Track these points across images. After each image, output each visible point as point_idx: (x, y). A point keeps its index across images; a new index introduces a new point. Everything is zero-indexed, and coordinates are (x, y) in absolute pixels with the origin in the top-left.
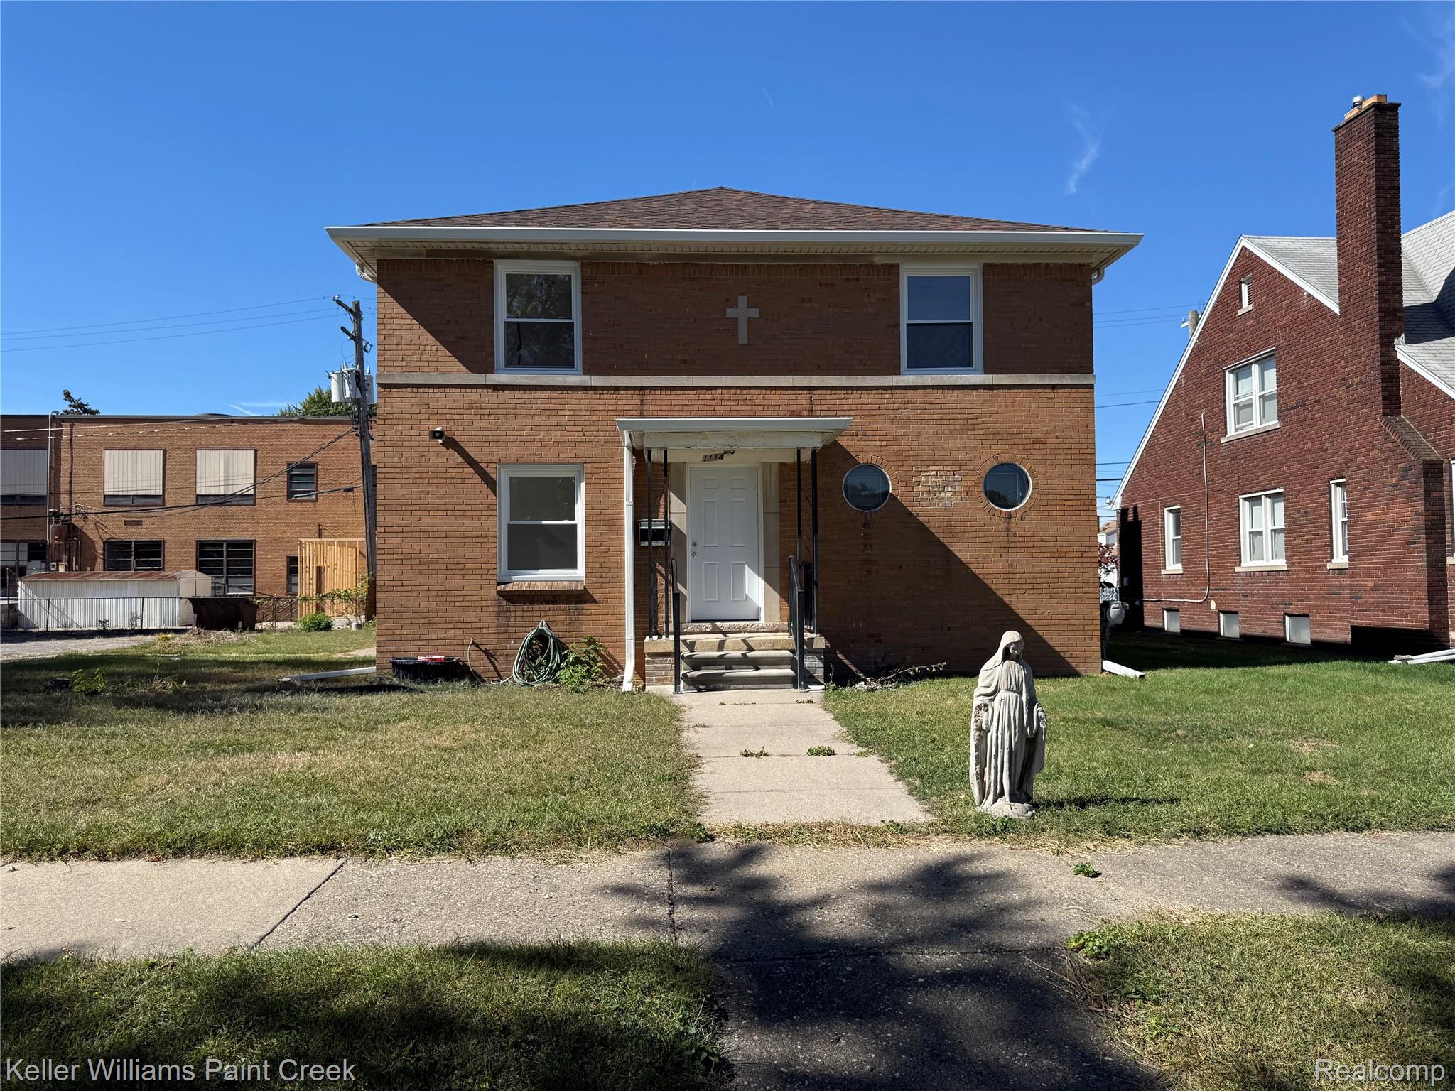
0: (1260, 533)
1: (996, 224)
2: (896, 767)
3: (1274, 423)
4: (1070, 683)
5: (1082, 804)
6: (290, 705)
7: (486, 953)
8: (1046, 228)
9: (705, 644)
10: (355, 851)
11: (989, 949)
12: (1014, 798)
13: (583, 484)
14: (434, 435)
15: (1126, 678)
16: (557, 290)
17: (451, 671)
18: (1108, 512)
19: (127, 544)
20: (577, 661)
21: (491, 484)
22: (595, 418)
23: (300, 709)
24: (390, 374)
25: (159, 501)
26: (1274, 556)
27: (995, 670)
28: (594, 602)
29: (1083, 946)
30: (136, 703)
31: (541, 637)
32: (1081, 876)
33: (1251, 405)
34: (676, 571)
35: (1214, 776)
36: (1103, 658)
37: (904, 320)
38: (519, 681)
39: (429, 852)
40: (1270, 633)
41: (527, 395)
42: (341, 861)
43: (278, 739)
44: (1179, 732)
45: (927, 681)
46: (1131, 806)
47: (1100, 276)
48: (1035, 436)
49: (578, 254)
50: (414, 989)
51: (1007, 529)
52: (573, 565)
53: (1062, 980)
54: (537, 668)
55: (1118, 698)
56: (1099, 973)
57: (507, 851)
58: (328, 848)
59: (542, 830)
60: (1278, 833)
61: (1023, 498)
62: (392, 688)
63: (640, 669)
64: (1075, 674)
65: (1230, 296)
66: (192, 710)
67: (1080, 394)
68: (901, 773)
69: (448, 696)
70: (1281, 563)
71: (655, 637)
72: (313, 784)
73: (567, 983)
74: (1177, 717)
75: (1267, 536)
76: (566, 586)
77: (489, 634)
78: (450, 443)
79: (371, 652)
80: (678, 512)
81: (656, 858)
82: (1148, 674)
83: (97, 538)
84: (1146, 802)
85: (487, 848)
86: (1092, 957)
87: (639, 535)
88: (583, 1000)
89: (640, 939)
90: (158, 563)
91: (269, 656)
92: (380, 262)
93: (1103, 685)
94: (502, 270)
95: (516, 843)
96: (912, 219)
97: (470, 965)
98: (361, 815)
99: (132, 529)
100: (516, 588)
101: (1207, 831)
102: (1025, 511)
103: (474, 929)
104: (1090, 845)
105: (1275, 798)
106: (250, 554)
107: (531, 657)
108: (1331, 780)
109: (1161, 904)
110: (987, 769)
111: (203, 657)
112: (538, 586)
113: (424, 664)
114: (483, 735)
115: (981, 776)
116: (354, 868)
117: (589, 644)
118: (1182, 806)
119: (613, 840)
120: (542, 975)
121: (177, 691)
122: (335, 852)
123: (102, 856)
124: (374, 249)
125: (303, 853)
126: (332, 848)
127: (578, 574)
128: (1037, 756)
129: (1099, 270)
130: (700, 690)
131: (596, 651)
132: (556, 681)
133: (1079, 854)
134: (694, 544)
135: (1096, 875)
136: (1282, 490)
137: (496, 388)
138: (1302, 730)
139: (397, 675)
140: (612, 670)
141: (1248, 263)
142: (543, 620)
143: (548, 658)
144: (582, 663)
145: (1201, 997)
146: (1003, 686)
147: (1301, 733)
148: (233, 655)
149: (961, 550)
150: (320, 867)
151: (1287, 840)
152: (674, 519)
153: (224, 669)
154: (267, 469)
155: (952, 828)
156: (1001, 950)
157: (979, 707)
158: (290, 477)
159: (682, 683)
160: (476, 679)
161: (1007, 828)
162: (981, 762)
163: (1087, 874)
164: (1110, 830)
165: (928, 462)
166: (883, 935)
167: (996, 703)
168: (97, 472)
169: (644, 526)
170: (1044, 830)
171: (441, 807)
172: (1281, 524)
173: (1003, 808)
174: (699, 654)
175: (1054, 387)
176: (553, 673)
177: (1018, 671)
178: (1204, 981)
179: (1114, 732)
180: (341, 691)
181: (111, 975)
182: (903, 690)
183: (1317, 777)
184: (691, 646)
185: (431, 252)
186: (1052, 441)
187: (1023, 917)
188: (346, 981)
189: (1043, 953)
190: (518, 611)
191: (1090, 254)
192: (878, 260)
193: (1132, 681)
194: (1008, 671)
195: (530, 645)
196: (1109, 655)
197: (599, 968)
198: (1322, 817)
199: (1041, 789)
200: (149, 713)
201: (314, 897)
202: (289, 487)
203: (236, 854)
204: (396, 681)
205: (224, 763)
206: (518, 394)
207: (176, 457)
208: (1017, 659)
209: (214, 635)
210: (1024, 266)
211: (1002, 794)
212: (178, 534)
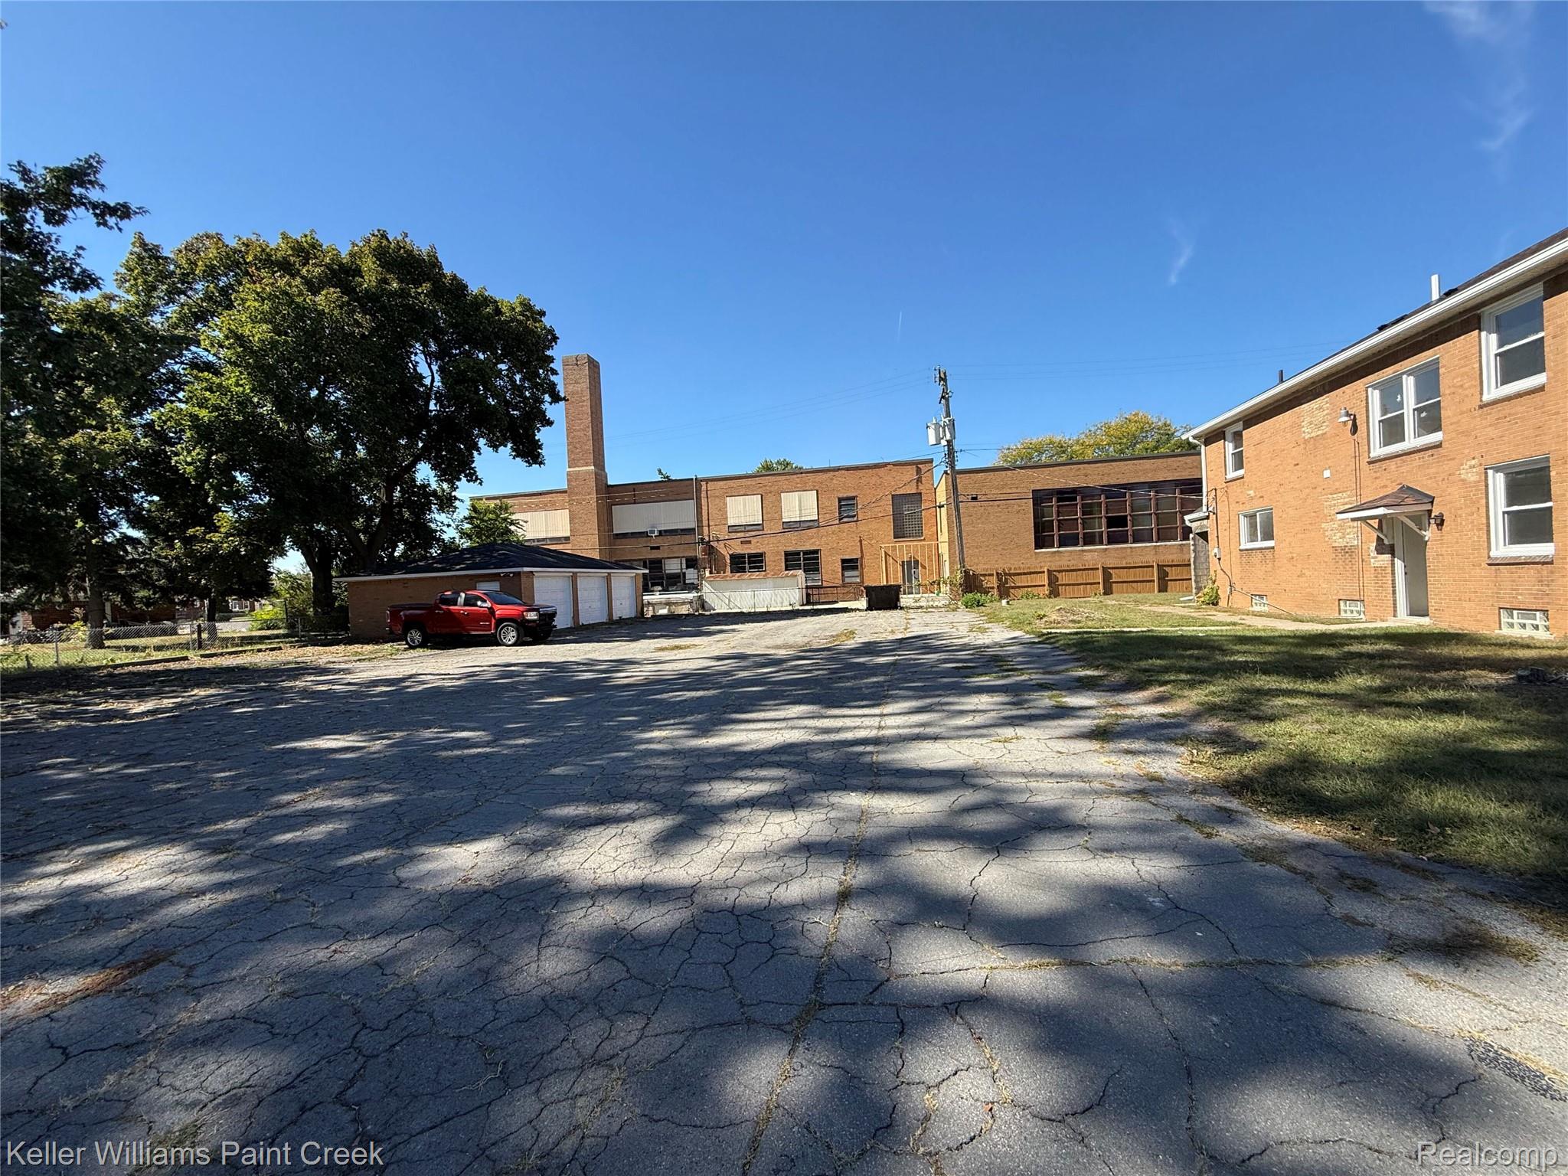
19: (743, 556)
25: (760, 527)
83: (726, 553)
90: (762, 567)
99: (746, 546)
106: (817, 558)
154: (825, 502)
158: (840, 507)
168: (723, 510)
202: (840, 513)
207: (769, 498)
212: (773, 549)
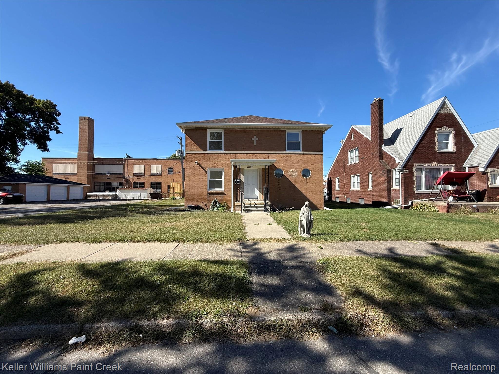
0: (355, 183)
1: (304, 123)
2: (284, 227)
3: (358, 162)
4: (318, 211)
5: (320, 235)
6: (169, 214)
7: (206, 261)
8: (314, 124)
9: (247, 203)
10: (181, 242)
11: (302, 262)
12: (307, 234)
13: (224, 172)
14: (196, 163)
15: (328, 210)
16: (219, 135)
17: (198, 208)
18: (325, 179)
19: (138, 183)
20: (222, 206)
21: (206, 172)
22: (226, 159)
23: (170, 214)
24: (188, 151)
25: (144, 175)
26: (358, 187)
27: (304, 209)
28: (226, 195)
29: (320, 262)
30: (140, 213)
31: (215, 201)
32: (320, 248)
33: (353, 158)
34: (241, 189)
35: (345, 230)
36: (324, 207)
37: (286, 141)
38: (211, 210)
39: (195, 242)
40: (356, 202)
41: (213, 155)
42: (179, 243)
43: (167, 220)
44: (339, 221)
45: (290, 211)
46: (329, 235)
47: (324, 133)
48: (311, 164)
49: (223, 128)
50: (193, 267)
51: (306, 182)
52: (222, 188)
53: (316, 268)
54: (215, 207)
55: (327, 214)
56: (323, 267)
57: (210, 242)
58: (176, 241)
59: (216, 238)
60: (358, 241)
61: (309, 176)
62: (188, 211)
63: (234, 208)
64: (319, 210)
65: (350, 137)
66: (150, 214)
67: (320, 156)
68: (285, 229)
69: (198, 212)
70: (359, 189)
71: (237, 202)
72: (174, 229)
73: (222, 267)
74: (338, 218)
75: (356, 184)
76: (220, 192)
77: (206, 201)
78: (199, 164)
79: (184, 204)
80: (242, 178)
81: (238, 244)
82: (333, 210)
83: (132, 182)
84: (332, 234)
85: (206, 242)
86: (322, 264)
87: (235, 182)
88: (225, 270)
89: (236, 259)
90: (143, 187)
91: (164, 204)
92: (186, 130)
93: (324, 212)
94: (209, 131)
95: (211, 241)
96: (288, 122)
97: (203, 263)
98: (182, 235)
99: (138, 180)
100: (211, 192)
101: (344, 240)
102: (310, 178)
103: (204, 257)
104: (321, 243)
105: (357, 234)
106: (161, 185)
107: (214, 205)
108: (368, 231)
109: (335, 254)
110: (302, 228)
111: (152, 204)
112: (215, 192)
113: (193, 206)
114: (205, 220)
115: (301, 229)
116: (181, 244)
117: (225, 203)
118: (339, 235)
119: (230, 241)
120: (217, 265)
121: (147, 211)
122: (178, 242)
123: (134, 242)
124: (185, 127)
125: (172, 242)
126: (177, 241)
127: (222, 190)
128: (312, 225)
129: (324, 132)
130: (246, 212)
131: (226, 204)
132: (218, 210)
133: (319, 244)
134: (245, 184)
135: (323, 248)
136: (359, 174)
137: (207, 153)
138: (363, 221)
139: (188, 208)
140: (229, 208)
141: (353, 131)
142: (216, 198)
143: (217, 206)
144: (223, 207)
145: (343, 272)
146: (305, 212)
147: (362, 222)
148: (157, 204)
149: (297, 185)
150: (175, 244)
151: (359, 242)
152: (241, 179)
153: (156, 207)
154: (164, 169)
155: (295, 239)
156: (304, 262)
157: (301, 216)
158: (168, 170)
159: (243, 211)
160: (203, 209)
161: (306, 239)
162: (301, 226)
163: (321, 248)
164: (325, 240)
165: (291, 169)
166: (282, 259)
167: (304, 215)
168: (132, 169)
169: (235, 180)
170: (313, 240)
171: (197, 234)
172: (359, 181)
173: (305, 235)
174: (246, 205)
175: (315, 154)
176: (218, 208)
177: (308, 209)
178: (343, 269)
179: (326, 221)
180: (178, 211)
181: (137, 264)
182: (286, 213)
183: (365, 230)
184: (244, 204)
185: (196, 128)
186: (315, 165)
187: (308, 256)
188: (181, 266)
189: (312, 263)
190: (211, 196)
191: (322, 129)
192: (281, 129)
193: (330, 211)
194: (306, 209)
195: (213, 203)
196: (325, 206)
197: (228, 264)
198: (366, 238)
199: (312, 232)
200: (142, 215)
201: (174, 250)
202: (168, 172)
203: (159, 242)
204: (188, 209)
205: (156, 225)
206: (212, 155)
207: (147, 166)
208: (308, 207)
209: (154, 200)
210: (310, 131)
211: (305, 233)
212: (147, 181)
